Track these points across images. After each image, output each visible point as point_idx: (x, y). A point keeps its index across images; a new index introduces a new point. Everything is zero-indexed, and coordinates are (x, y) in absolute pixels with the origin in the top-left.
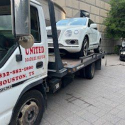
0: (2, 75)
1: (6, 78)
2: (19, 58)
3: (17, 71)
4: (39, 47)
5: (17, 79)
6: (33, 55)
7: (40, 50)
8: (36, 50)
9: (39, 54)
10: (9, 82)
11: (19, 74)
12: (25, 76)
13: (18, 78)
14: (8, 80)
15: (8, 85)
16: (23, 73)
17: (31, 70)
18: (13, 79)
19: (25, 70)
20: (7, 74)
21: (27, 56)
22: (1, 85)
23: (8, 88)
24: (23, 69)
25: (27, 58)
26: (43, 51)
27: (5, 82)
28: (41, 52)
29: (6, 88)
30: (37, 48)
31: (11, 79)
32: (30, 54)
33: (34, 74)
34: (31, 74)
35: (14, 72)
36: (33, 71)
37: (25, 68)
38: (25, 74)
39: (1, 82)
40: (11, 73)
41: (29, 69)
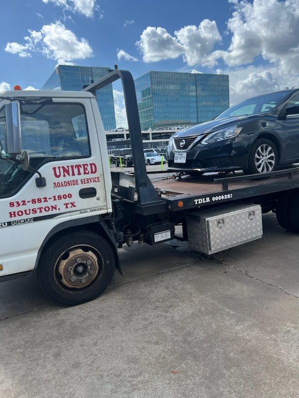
0: (15, 204)
1: (22, 208)
2: (41, 183)
3: (39, 200)
4: (84, 165)
5: (41, 212)
6: (68, 178)
7: (85, 169)
8: (76, 171)
9: (83, 176)
10: (26, 214)
11: (43, 205)
12: (56, 208)
13: (43, 210)
14: (26, 211)
15: (25, 217)
16: (51, 203)
17: (68, 200)
18: (33, 210)
19: (55, 199)
20: (22, 203)
21: (57, 180)
22: (15, 216)
23: (27, 221)
24: (51, 198)
25: (58, 183)
26: (94, 171)
27: (20, 213)
28: (88, 173)
29: (23, 221)
30: (80, 168)
31: (29, 210)
32: (64, 176)
33: (74, 206)
34: (69, 206)
35: (34, 201)
36: (73, 202)
37: (54, 197)
38: (56, 206)
39: (14, 212)
40: (30, 202)
41: (63, 198)
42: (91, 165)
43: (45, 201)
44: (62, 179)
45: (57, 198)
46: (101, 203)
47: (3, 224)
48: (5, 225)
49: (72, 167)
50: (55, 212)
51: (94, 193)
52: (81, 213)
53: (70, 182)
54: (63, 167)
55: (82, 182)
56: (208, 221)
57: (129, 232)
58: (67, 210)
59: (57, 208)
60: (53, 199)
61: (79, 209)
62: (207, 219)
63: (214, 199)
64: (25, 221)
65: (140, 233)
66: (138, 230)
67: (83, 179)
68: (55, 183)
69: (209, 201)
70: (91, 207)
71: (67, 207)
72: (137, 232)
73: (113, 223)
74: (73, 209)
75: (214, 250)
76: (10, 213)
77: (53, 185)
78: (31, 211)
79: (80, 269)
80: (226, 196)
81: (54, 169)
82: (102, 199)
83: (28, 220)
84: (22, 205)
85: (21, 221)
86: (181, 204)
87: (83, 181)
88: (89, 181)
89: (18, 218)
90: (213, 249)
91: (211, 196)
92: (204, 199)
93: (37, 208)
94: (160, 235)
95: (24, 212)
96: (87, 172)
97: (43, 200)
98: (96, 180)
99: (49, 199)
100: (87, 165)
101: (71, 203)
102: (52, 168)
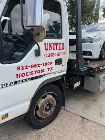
0: (21, 68)
1: (25, 71)
2: (37, 53)
3: (36, 66)
5: (35, 74)
6: (52, 52)
7: (60, 46)
8: (55, 47)
9: (58, 51)
10: (27, 75)
11: (37, 69)
13: (37, 72)
14: (27, 73)
15: (26, 77)
16: (41, 68)
17: (49, 66)
18: (31, 73)
19: (44, 65)
20: (26, 67)
21: (46, 52)
22: (20, 77)
25: (46, 54)
26: (63, 48)
27: (23, 75)
28: (60, 49)
29: (25, 80)
30: (57, 45)
31: (29, 72)
32: (50, 50)
33: (52, 70)
34: (50, 69)
35: (32, 66)
37: (43, 64)
38: (43, 69)
39: (20, 74)
40: (30, 66)
41: (47, 65)
42: (62, 44)
43: (39, 66)
44: (48, 52)
46: (63, 68)
47: (11, 83)
48: (12, 84)
49: (54, 44)
50: (43, 73)
51: (61, 62)
52: (54, 74)
53: (52, 54)
54: (50, 44)
58: (49, 72)
59: (44, 71)
61: (54, 72)
62: (100, 77)
64: (26, 80)
68: (44, 54)
69: (103, 68)
70: (59, 70)
71: (49, 71)
76: (17, 75)
77: (44, 56)
78: (30, 73)
79: (48, 107)
81: (45, 44)
82: (64, 66)
83: (28, 80)
84: (25, 69)
85: (23, 81)
86: (97, 70)
87: (58, 54)
88: (60, 54)
89: (21, 78)
91: (104, 66)
93: (33, 71)
94: (76, 84)
96: (60, 48)
97: (37, 66)
98: (63, 54)
99: (41, 65)
100: (60, 44)
101: (51, 68)
102: (44, 43)
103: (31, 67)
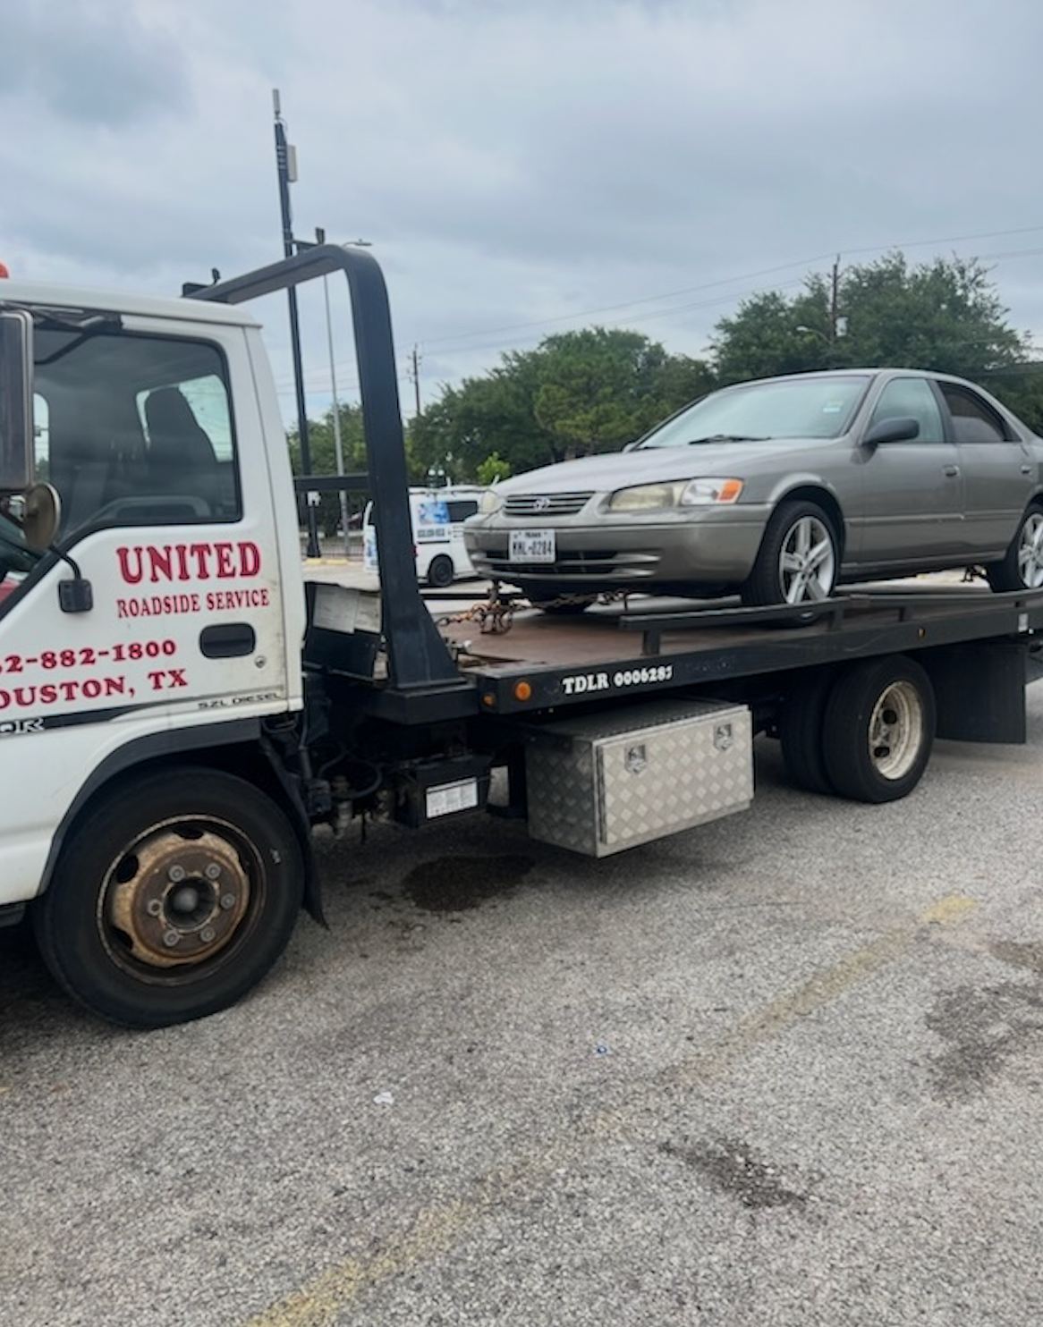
1: (7, 681)
2: (76, 598)
3: (68, 658)
4: (219, 547)
5: (70, 697)
6: (169, 587)
7: (223, 561)
8: (192, 563)
9: (215, 585)
10: (20, 701)
11: (80, 673)
12: (120, 688)
13: (77, 692)
14: (19, 692)
15: (15, 712)
16: (104, 669)
17: (162, 662)
19: (119, 657)
20: (10, 663)
21: (129, 592)
23: (22, 728)
24: (106, 653)
25: (133, 601)
26: (250, 567)
27: (2, 698)
28: (233, 574)
29: (9, 727)
30: (206, 554)
31: (32, 689)
32: (155, 579)
33: (182, 683)
34: (167, 681)
35: (48, 660)
36: (176, 668)
37: (118, 649)
38: (121, 679)
40: (35, 660)
41: (145, 654)
42: (243, 547)
43: (88, 661)
44: (145, 590)
45: (126, 652)
46: (268, 677)
49: (181, 549)
50: (117, 700)
51: (248, 641)
52: (204, 706)
53: (171, 602)
54: (151, 550)
55: (211, 602)
56: (599, 751)
57: (342, 784)
58: (159, 696)
59: (126, 688)
60: (113, 654)
61: (195, 694)
62: (596, 743)
63: (620, 679)
64: (16, 727)
65: (381, 788)
66: (375, 779)
67: (214, 592)
68: (121, 602)
69: (606, 685)
70: (235, 689)
71: (157, 686)
72: (371, 784)
73: (301, 747)
74: (179, 692)
75: (616, 843)
77: (115, 609)
78: (38, 695)
79: (188, 899)
80: (653, 671)
81: (123, 553)
82: (273, 664)
83: (26, 725)
84: (10, 670)
85: (3, 728)
86: (524, 690)
87: (214, 599)
88: (233, 599)
90: (611, 838)
91: (611, 670)
92: (591, 678)
93: (57, 685)
94: (443, 794)
95: (13, 696)
96: (228, 570)
97: (79, 658)
98: (258, 598)
99: (101, 654)
100: (229, 546)
101: (172, 673)
102: (115, 550)
103: (40, 661)
